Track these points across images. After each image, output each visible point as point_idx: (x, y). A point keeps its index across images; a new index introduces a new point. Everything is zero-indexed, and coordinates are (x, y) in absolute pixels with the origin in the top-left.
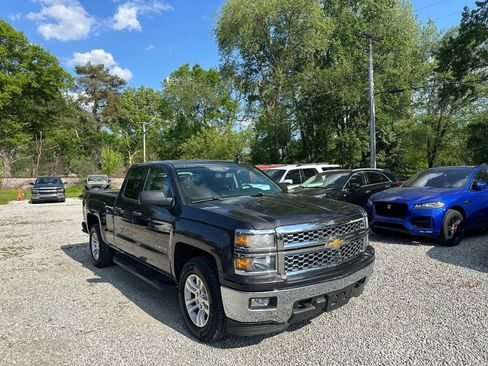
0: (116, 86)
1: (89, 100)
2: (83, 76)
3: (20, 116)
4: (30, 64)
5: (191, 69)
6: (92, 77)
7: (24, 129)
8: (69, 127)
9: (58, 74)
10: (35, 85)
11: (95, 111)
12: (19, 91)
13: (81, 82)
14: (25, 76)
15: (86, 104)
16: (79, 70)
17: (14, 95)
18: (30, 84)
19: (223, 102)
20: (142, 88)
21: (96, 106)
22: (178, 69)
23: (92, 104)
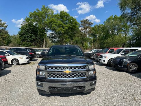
0: (90, 25)
1: (83, 29)
2: (82, 23)
3: (68, 34)
4: (70, 22)
5: (113, 17)
6: (85, 23)
7: (69, 38)
8: (78, 37)
9: (76, 23)
10: (71, 27)
11: (85, 32)
12: (67, 28)
13: (82, 25)
14: (69, 25)
15: (83, 30)
16: (81, 22)
17: (66, 29)
18: (70, 27)
19: (124, 26)
20: (100, 24)
21: (85, 31)
22: (109, 18)
23: (84, 30)
